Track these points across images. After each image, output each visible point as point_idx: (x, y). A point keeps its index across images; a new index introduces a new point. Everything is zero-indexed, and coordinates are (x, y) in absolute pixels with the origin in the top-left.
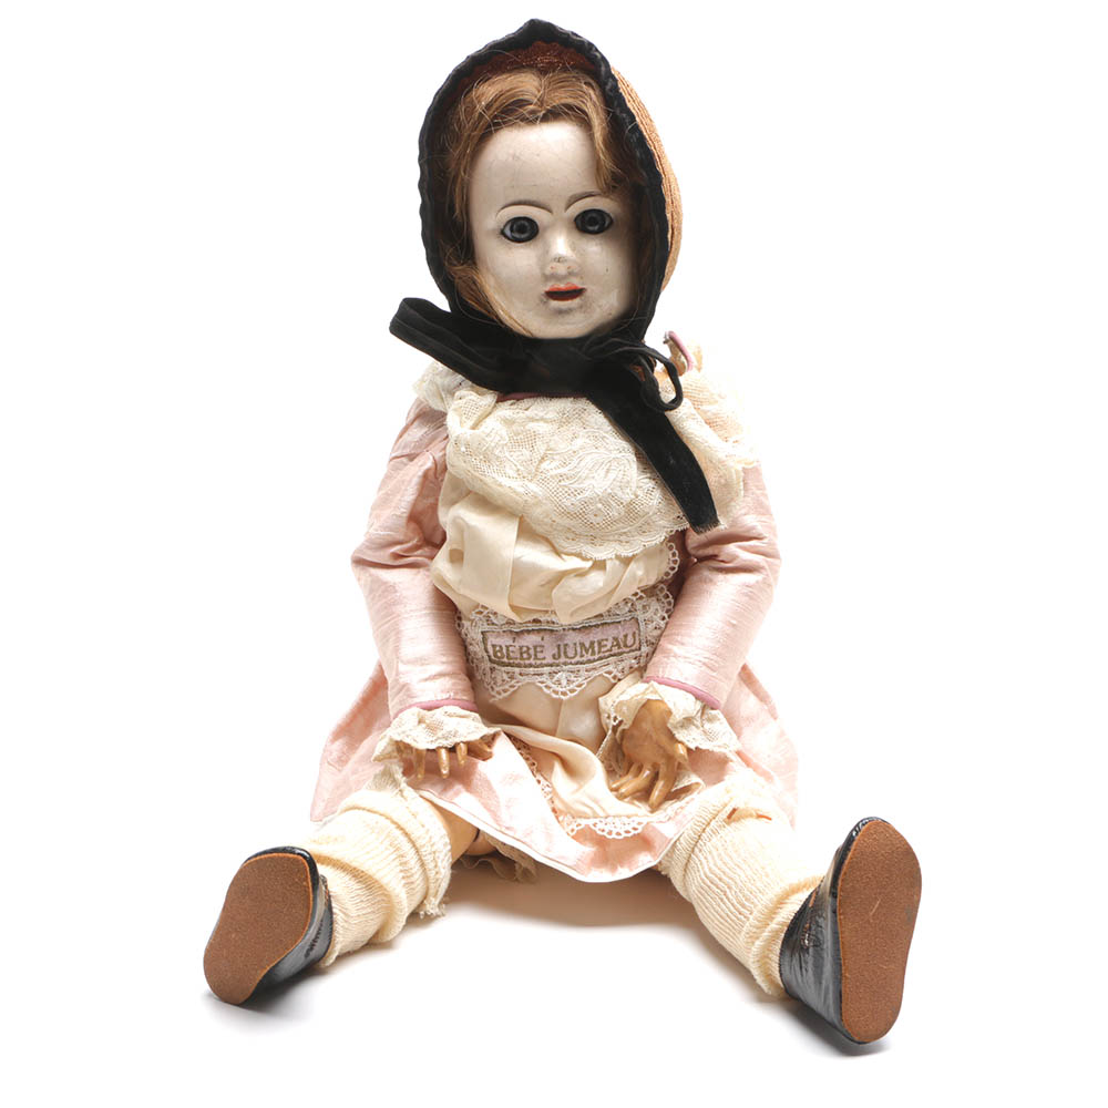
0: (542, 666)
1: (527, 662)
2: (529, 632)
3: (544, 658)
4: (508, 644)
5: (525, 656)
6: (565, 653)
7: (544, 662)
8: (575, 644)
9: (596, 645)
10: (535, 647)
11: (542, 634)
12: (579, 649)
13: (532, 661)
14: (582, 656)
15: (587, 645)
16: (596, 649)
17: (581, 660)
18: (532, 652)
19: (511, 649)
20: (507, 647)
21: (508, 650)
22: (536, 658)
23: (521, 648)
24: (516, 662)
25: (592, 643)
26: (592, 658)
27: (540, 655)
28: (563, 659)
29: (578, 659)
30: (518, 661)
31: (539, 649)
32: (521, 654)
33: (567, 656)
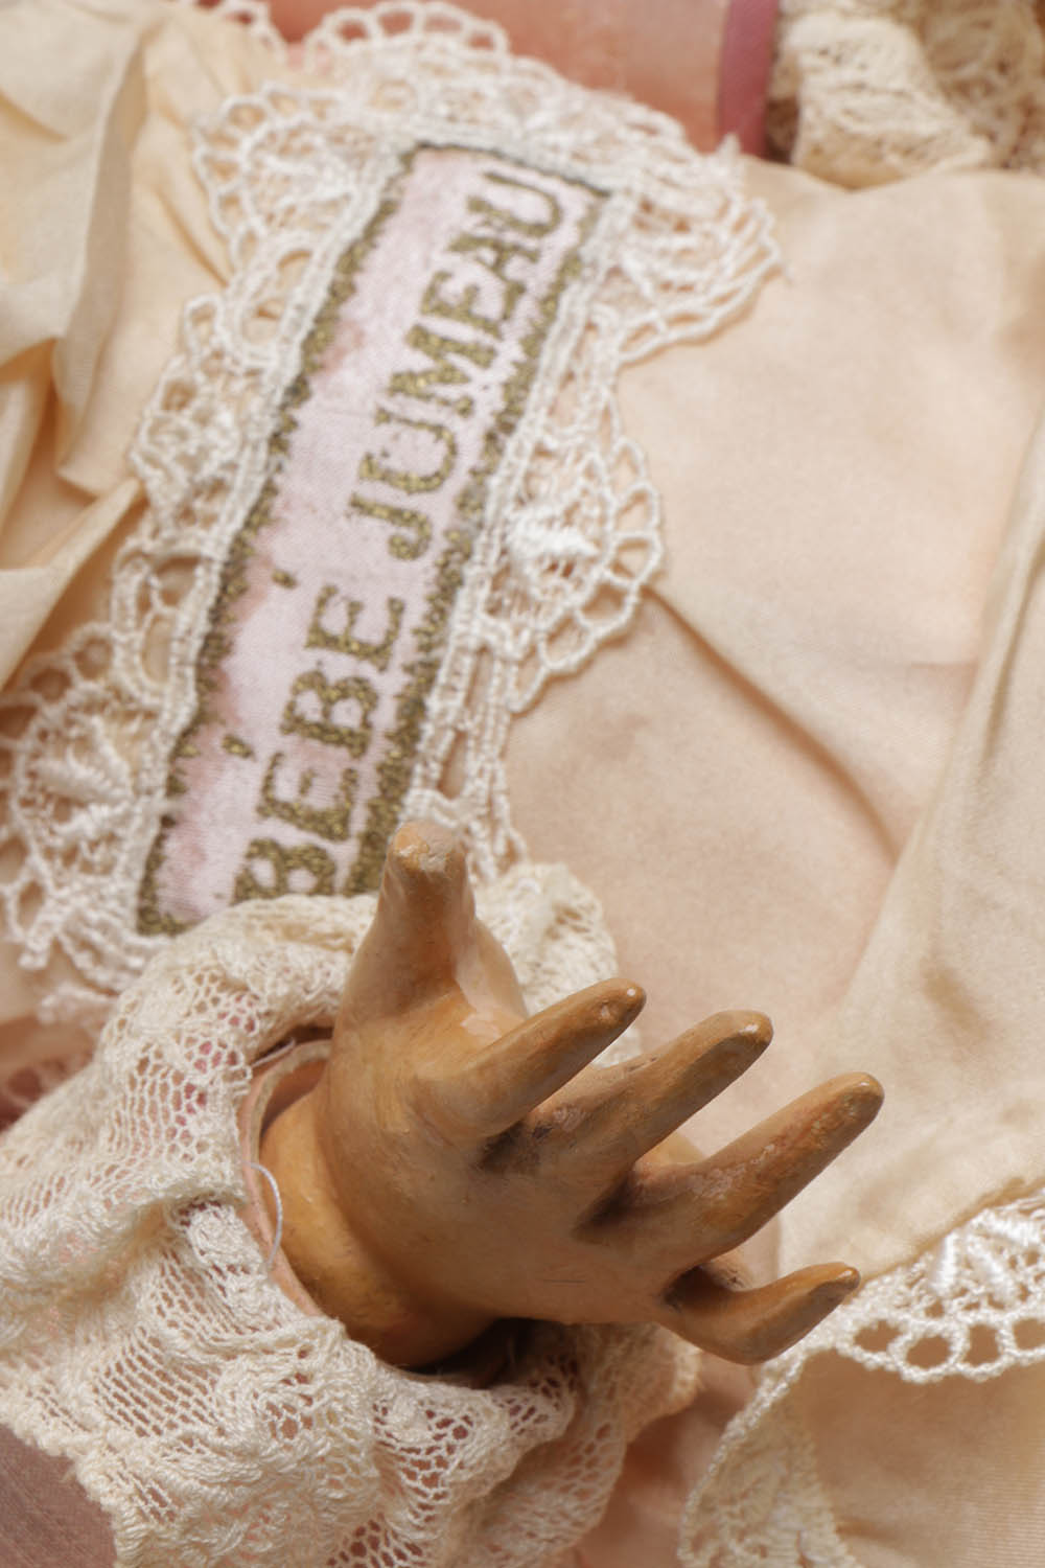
0: (431, 638)
1: (386, 716)
2: (216, 646)
3: (396, 608)
4: (251, 795)
5: (346, 715)
6: (405, 482)
7: (415, 615)
8: (384, 416)
9: (440, 326)
10: (321, 639)
11: (256, 575)
12: (418, 411)
13: (391, 684)
14: (466, 409)
15: (419, 361)
16: (465, 333)
17: (484, 418)
18: (339, 667)
19: (286, 790)
20: (270, 805)
21: (288, 812)
22: (378, 654)
23: (294, 723)
24: (368, 790)
25: (420, 338)
26: (502, 370)
27: (370, 627)
28: (439, 509)
29: (469, 435)
30: (367, 768)
31: (334, 622)
32: (325, 732)
33: (432, 482)
